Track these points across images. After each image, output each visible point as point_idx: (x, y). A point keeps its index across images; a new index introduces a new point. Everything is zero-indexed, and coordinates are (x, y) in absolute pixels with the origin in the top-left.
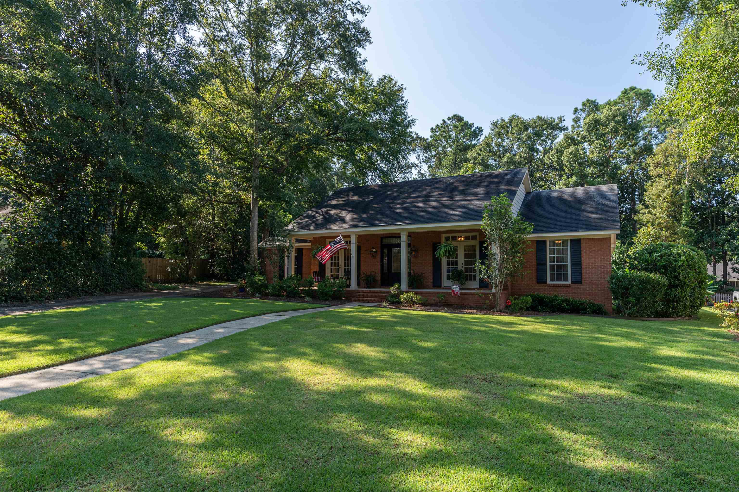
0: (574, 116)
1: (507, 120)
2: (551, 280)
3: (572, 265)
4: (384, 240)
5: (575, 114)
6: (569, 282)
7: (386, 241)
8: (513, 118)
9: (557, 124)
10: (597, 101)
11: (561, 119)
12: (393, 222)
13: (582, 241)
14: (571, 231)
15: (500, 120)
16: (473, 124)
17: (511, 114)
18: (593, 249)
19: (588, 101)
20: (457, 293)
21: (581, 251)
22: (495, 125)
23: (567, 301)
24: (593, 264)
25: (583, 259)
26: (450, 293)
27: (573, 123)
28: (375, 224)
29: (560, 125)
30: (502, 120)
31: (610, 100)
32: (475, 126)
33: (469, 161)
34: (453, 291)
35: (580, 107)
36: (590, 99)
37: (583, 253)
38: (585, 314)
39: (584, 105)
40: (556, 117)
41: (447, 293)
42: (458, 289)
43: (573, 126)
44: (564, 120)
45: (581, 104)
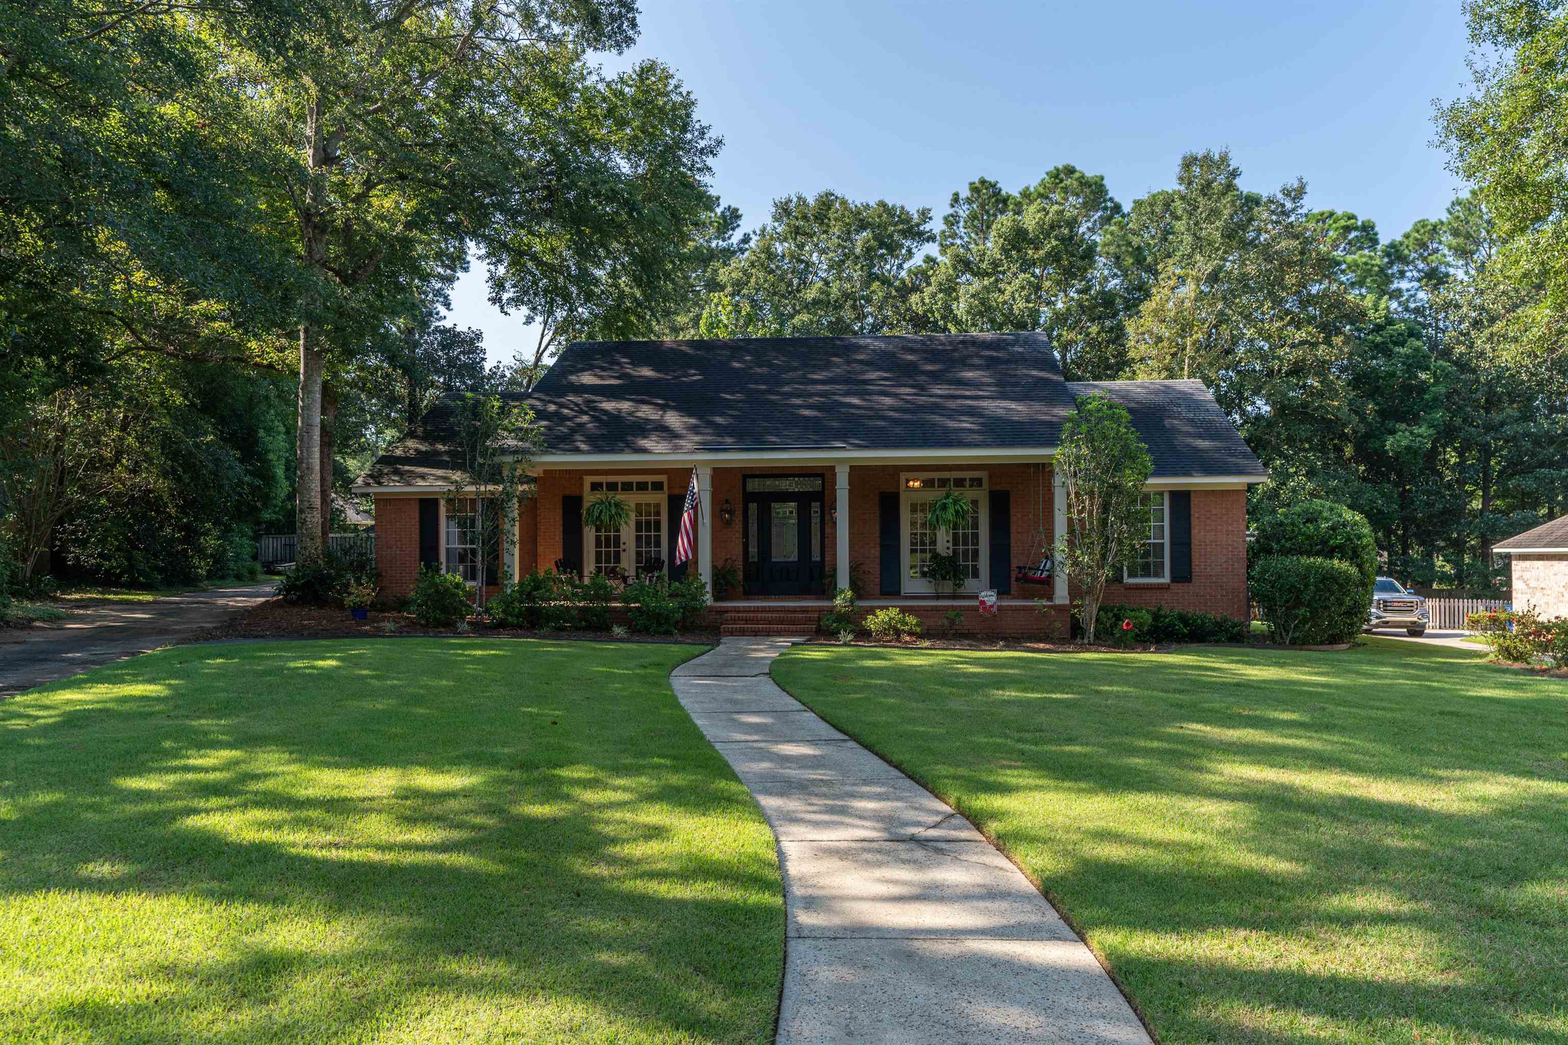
0: (951, 211)
1: (811, 201)
2: (1130, 576)
3: (1172, 544)
4: (749, 481)
5: (953, 206)
6: (1166, 579)
7: (754, 486)
8: (826, 202)
9: (918, 225)
10: (998, 186)
11: (925, 215)
12: (816, 442)
13: (1192, 495)
14: (1175, 474)
15: (795, 200)
16: (718, 198)
17: (822, 190)
18: (1214, 512)
19: (983, 182)
20: (992, 606)
21: (1190, 515)
22: (783, 210)
23: (1183, 619)
24: (1211, 541)
25: (1194, 532)
26: (976, 609)
27: (944, 227)
28: (764, 443)
29: (922, 228)
30: (799, 198)
31: (1028, 188)
32: (724, 204)
33: (722, 288)
34: (983, 602)
35: (965, 193)
36: (987, 179)
37: (1194, 522)
38: (1217, 642)
39: (974, 189)
40: (913, 210)
41: (968, 608)
42: (994, 599)
43: (943, 232)
44: (930, 218)
45: (967, 187)
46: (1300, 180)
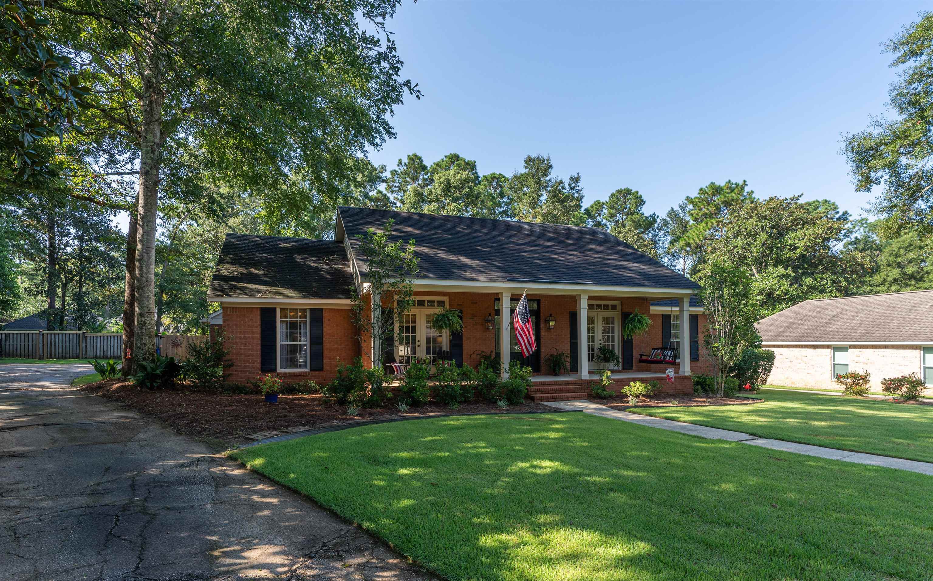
12: (568, 280)
34: (668, 376)
39: (411, 159)
42: (673, 374)
45: (406, 157)
46: (578, 174)
